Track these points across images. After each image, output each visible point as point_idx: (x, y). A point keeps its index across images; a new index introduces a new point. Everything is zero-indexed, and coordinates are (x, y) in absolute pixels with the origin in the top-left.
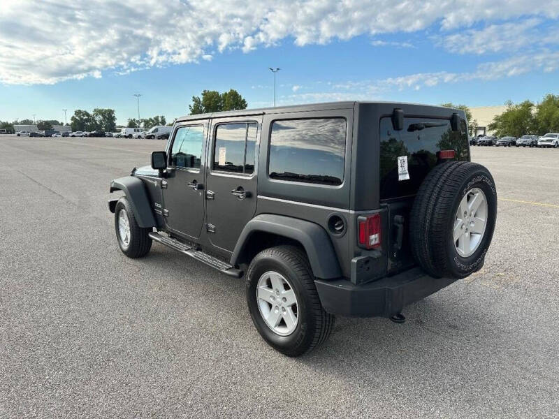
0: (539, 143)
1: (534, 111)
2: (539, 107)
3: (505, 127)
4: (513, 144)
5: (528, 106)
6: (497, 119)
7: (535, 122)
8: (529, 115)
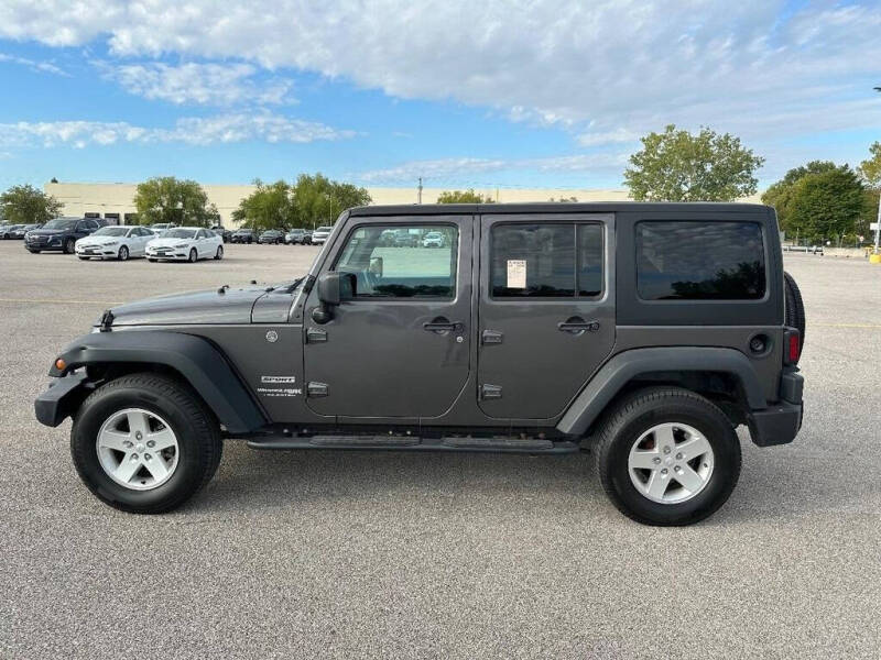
0: (314, 240)
1: (290, 196)
2: (294, 191)
3: (256, 216)
4: (281, 240)
5: (282, 187)
6: (244, 204)
7: (294, 210)
8: (286, 201)
